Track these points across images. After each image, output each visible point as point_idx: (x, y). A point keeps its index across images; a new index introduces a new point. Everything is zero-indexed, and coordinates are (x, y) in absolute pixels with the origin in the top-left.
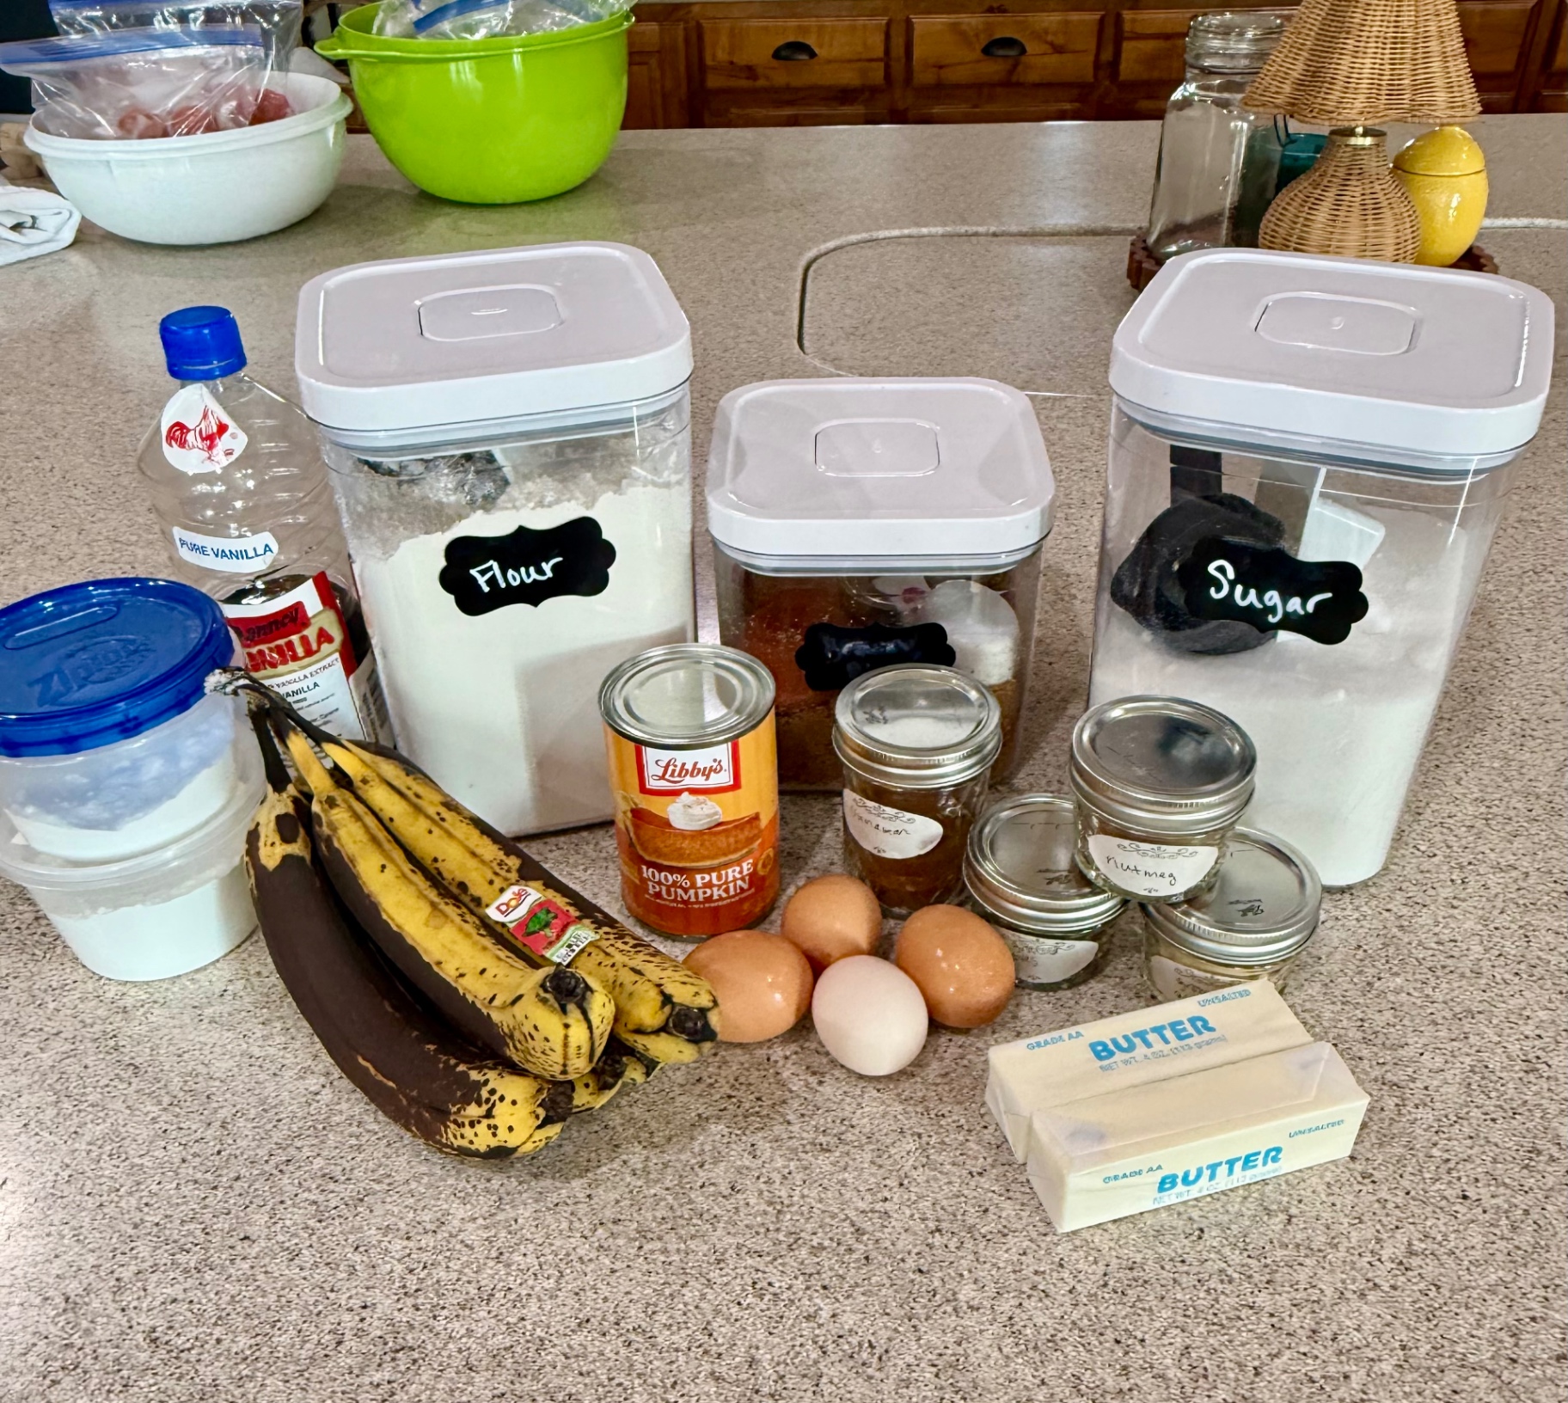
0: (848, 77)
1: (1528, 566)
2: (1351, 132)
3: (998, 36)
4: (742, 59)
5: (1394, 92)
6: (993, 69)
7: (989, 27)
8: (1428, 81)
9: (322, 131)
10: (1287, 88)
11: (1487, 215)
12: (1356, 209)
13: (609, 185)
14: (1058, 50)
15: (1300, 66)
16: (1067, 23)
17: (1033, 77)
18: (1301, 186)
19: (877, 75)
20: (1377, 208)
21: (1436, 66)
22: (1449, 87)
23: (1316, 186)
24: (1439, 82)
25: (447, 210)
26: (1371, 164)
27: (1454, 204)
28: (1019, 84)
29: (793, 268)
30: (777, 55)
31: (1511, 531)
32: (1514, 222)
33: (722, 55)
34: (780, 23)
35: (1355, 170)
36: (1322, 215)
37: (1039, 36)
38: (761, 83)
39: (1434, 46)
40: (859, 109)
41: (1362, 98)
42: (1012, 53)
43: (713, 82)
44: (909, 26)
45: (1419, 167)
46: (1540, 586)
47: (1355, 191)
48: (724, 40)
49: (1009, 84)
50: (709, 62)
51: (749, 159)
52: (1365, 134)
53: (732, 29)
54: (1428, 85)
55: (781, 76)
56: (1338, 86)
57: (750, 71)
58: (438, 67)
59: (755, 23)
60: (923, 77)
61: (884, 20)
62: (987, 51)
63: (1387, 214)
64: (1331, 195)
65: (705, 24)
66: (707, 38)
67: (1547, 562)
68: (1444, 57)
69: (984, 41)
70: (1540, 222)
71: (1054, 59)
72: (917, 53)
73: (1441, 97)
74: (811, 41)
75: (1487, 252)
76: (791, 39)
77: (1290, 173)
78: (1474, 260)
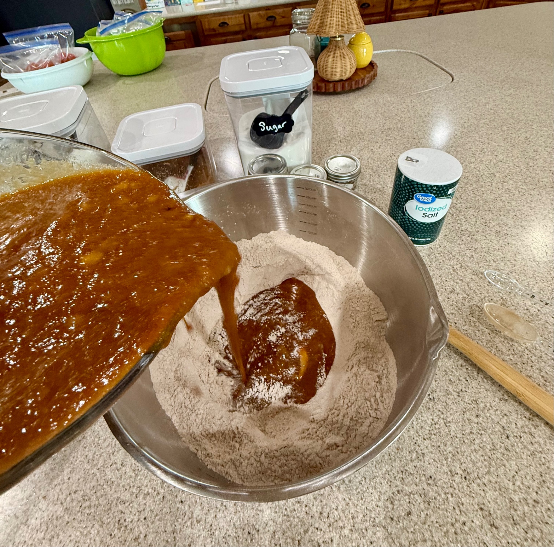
0: (237, 29)
1: (388, 154)
2: (336, 37)
3: (269, 15)
4: (212, 27)
5: (343, 26)
6: (269, 23)
7: (267, 14)
8: (351, 22)
9: (83, 62)
10: (317, 28)
11: (374, 50)
12: (339, 57)
13: (165, 66)
14: (283, 17)
15: (319, 21)
16: (284, 11)
17: (279, 24)
18: (325, 52)
19: (243, 27)
20: (344, 56)
21: (352, 17)
22: (356, 23)
23: (328, 52)
24: (354, 22)
25: (123, 78)
26: (341, 44)
27: (365, 51)
28: (276, 26)
29: (206, 84)
30: (219, 25)
31: (384, 143)
32: (382, 51)
33: (207, 27)
34: (219, 18)
35: (337, 47)
36: (330, 59)
37: (279, 15)
38: (217, 32)
39: (351, 12)
40: (240, 36)
41: (334, 28)
42: (273, 19)
43: (206, 33)
44: (249, 15)
45: (355, 43)
46: (392, 161)
47: (338, 53)
48: (207, 23)
49: (274, 26)
50: (204, 29)
51: (201, 55)
52: (339, 37)
53: (208, 21)
54: (351, 23)
55: (221, 30)
56: (328, 26)
57: (214, 30)
58: (112, 42)
59: (213, 18)
60: (254, 27)
61: (243, 15)
62: (267, 19)
63: (347, 58)
64: (332, 53)
65: (202, 20)
66: (203, 23)
67: (394, 152)
68: (354, 15)
69: (266, 17)
70: (389, 51)
71: (283, 19)
72: (252, 21)
73: (355, 26)
74: (227, 21)
75: (375, 62)
76: (222, 21)
77: (323, 47)
78: (372, 65)
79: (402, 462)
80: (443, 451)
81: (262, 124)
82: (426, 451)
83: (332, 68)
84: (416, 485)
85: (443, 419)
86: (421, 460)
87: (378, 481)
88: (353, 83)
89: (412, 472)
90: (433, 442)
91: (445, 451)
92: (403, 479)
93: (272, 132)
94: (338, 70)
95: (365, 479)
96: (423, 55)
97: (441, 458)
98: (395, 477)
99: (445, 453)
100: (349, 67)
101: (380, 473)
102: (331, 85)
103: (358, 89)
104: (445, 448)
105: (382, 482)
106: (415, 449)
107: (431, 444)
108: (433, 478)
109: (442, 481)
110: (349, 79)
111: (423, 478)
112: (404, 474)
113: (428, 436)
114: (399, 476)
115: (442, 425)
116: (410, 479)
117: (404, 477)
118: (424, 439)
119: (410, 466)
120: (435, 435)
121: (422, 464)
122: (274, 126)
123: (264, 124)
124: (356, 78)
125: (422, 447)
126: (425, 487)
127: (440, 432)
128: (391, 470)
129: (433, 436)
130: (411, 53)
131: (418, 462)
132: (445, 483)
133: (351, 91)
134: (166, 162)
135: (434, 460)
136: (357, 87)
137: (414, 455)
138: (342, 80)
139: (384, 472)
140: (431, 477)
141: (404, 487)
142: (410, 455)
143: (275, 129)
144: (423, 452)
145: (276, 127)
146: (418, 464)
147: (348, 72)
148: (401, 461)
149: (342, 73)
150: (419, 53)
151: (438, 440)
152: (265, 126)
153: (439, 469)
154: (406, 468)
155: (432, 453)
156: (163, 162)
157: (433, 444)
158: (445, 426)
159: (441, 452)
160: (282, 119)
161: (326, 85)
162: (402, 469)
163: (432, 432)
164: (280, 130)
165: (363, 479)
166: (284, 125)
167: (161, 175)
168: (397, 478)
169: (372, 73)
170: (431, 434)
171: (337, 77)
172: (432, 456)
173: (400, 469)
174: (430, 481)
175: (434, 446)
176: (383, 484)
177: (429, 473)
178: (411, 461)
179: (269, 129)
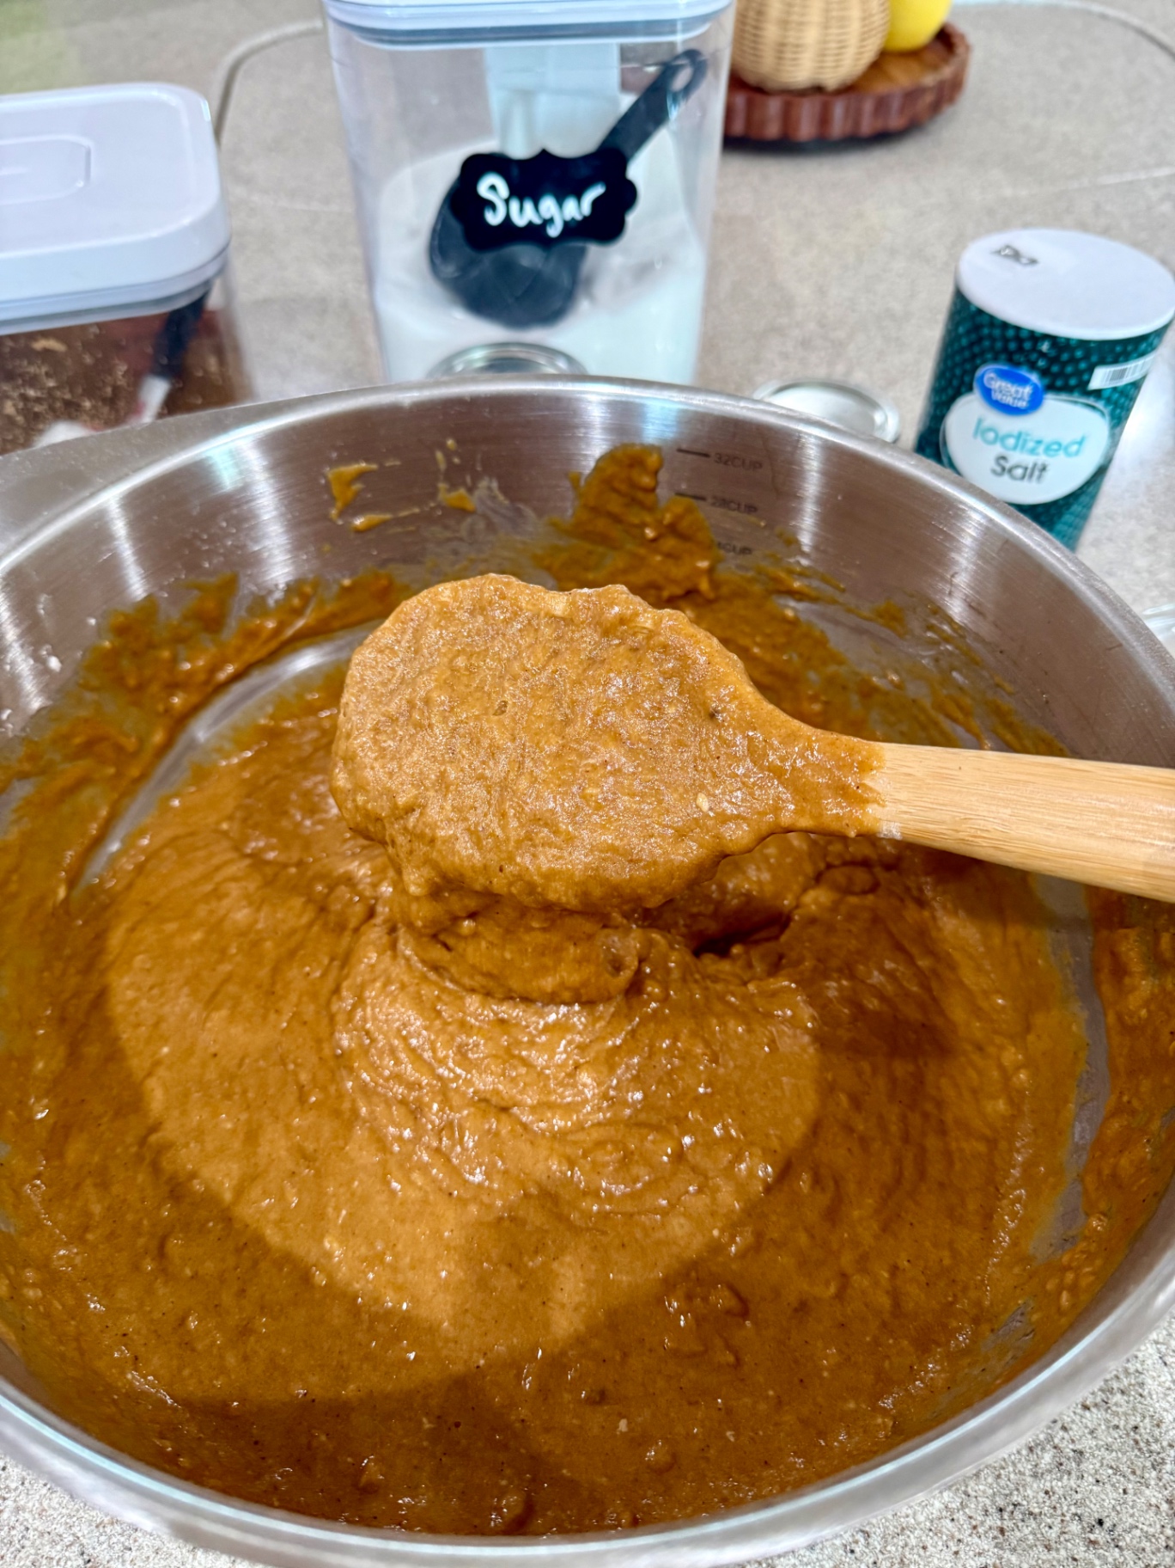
75: (960, 30)
78: (945, 39)
79: (1002, 1483)
80: (1148, 1443)
81: (492, 186)
82: (1087, 1443)
83: (784, 24)
84: (1048, 1548)
85: (1157, 1342)
86: (1069, 1473)
87: (913, 1541)
88: (868, 106)
89: (1037, 1511)
90: (1116, 1414)
91: (1156, 1441)
92: (1002, 1531)
93: (535, 234)
94: (811, 36)
95: (867, 1535)
96: (1152, 29)
97: (1139, 1463)
98: (975, 1527)
99: (1155, 1447)
100: (855, 27)
101: (921, 1518)
102: (774, 106)
103: (883, 138)
104: (1157, 1432)
105: (929, 1542)
106: (1050, 1438)
107: (1108, 1421)
108: (1108, 1524)
109: (1137, 1533)
110: (849, 89)
111: (1075, 1527)
112: (1006, 1516)
113: (1100, 1397)
114: (989, 1522)
115: (1149, 1362)
116: (1027, 1531)
117: (1008, 1524)
118: (1086, 1408)
119: (1029, 1492)
120: (1123, 1392)
121: (1073, 1483)
122: (548, 205)
123: (503, 189)
124: (881, 88)
125: (1076, 1431)
126: (1080, 1551)
127: (1142, 1384)
128: (963, 1506)
129: (1118, 1397)
130: (1103, 17)
131: (1060, 1479)
132: (1147, 1536)
133: (856, 142)
134: (45, 334)
135: (1116, 1470)
136: (879, 125)
137: (1047, 1458)
138: (818, 89)
139: (936, 1514)
140: (1100, 1522)
141: (1007, 1555)
142: (1033, 1457)
143: (550, 221)
144: (1078, 1447)
145: (557, 212)
146: (1057, 1485)
147: (850, 52)
148: (999, 1476)
149: (822, 54)
150: (1136, 21)
151: (1134, 1409)
152: (507, 201)
153: (1130, 1497)
154: (1015, 1498)
155: (1108, 1448)
156: (33, 336)
157: (1116, 1422)
158: (1159, 1365)
159: (1142, 1445)
160: (584, 172)
161: (750, 105)
162: (1000, 1502)
163: (1115, 1385)
164: (573, 230)
165: (860, 1537)
166: (596, 203)
167: (24, 398)
168: (981, 1530)
169: (947, 72)
170: (1111, 1391)
171: (801, 72)
172: (1109, 1457)
173: (994, 1502)
174: (1098, 1535)
175: (1117, 1427)
176: (931, 1549)
177: (1093, 1510)
178: (1035, 1476)
179: (524, 215)
